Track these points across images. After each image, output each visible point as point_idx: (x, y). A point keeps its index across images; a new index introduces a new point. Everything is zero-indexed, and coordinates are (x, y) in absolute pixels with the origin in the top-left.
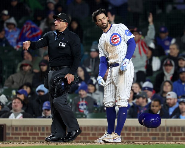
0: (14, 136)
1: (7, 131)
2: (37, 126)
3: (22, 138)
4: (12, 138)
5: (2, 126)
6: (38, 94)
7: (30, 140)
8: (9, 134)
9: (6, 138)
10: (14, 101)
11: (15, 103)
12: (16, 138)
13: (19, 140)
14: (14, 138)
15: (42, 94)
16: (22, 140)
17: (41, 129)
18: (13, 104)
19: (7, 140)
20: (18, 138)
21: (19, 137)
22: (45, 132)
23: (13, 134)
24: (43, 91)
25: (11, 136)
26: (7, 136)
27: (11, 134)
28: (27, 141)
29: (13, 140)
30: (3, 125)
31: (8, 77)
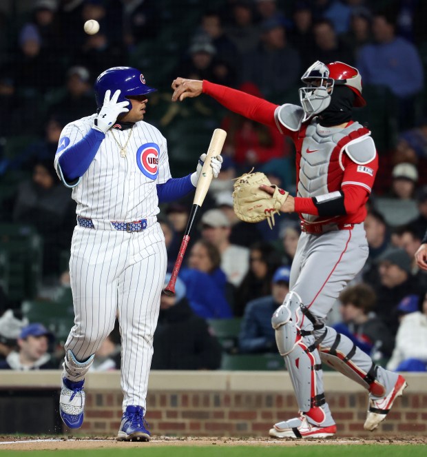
3: (116, 426)
4: (88, 425)
13: (108, 430)
14: (92, 425)
17: (168, 400)
22: (180, 409)
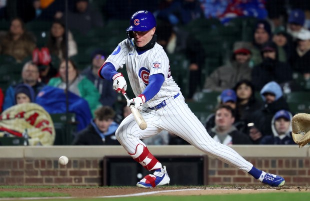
0: (222, 176)
1: (210, 168)
2: (263, 158)
3: (237, 180)
4: (218, 180)
5: (202, 159)
6: (264, 98)
7: (249, 183)
8: (213, 172)
9: (208, 178)
10: (218, 112)
11: (220, 115)
12: (225, 180)
13: (232, 183)
14: (222, 180)
15: (272, 98)
16: (237, 183)
17: (270, 163)
18: (217, 118)
19: (210, 183)
20: (229, 180)
21: (232, 177)
22: (277, 169)
23: (220, 173)
24: (273, 94)
25: (217, 176)
26: (211, 176)
27: (217, 173)
28: (246, 184)
29: (220, 183)
30: (202, 157)
31: (210, 72)
